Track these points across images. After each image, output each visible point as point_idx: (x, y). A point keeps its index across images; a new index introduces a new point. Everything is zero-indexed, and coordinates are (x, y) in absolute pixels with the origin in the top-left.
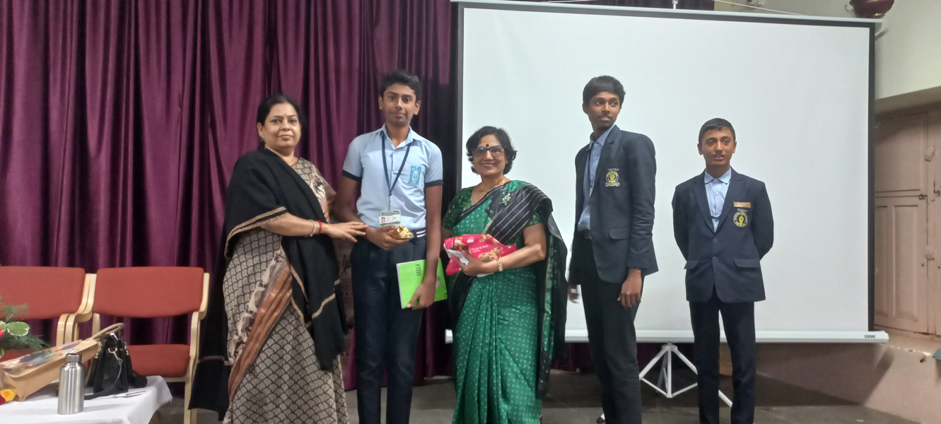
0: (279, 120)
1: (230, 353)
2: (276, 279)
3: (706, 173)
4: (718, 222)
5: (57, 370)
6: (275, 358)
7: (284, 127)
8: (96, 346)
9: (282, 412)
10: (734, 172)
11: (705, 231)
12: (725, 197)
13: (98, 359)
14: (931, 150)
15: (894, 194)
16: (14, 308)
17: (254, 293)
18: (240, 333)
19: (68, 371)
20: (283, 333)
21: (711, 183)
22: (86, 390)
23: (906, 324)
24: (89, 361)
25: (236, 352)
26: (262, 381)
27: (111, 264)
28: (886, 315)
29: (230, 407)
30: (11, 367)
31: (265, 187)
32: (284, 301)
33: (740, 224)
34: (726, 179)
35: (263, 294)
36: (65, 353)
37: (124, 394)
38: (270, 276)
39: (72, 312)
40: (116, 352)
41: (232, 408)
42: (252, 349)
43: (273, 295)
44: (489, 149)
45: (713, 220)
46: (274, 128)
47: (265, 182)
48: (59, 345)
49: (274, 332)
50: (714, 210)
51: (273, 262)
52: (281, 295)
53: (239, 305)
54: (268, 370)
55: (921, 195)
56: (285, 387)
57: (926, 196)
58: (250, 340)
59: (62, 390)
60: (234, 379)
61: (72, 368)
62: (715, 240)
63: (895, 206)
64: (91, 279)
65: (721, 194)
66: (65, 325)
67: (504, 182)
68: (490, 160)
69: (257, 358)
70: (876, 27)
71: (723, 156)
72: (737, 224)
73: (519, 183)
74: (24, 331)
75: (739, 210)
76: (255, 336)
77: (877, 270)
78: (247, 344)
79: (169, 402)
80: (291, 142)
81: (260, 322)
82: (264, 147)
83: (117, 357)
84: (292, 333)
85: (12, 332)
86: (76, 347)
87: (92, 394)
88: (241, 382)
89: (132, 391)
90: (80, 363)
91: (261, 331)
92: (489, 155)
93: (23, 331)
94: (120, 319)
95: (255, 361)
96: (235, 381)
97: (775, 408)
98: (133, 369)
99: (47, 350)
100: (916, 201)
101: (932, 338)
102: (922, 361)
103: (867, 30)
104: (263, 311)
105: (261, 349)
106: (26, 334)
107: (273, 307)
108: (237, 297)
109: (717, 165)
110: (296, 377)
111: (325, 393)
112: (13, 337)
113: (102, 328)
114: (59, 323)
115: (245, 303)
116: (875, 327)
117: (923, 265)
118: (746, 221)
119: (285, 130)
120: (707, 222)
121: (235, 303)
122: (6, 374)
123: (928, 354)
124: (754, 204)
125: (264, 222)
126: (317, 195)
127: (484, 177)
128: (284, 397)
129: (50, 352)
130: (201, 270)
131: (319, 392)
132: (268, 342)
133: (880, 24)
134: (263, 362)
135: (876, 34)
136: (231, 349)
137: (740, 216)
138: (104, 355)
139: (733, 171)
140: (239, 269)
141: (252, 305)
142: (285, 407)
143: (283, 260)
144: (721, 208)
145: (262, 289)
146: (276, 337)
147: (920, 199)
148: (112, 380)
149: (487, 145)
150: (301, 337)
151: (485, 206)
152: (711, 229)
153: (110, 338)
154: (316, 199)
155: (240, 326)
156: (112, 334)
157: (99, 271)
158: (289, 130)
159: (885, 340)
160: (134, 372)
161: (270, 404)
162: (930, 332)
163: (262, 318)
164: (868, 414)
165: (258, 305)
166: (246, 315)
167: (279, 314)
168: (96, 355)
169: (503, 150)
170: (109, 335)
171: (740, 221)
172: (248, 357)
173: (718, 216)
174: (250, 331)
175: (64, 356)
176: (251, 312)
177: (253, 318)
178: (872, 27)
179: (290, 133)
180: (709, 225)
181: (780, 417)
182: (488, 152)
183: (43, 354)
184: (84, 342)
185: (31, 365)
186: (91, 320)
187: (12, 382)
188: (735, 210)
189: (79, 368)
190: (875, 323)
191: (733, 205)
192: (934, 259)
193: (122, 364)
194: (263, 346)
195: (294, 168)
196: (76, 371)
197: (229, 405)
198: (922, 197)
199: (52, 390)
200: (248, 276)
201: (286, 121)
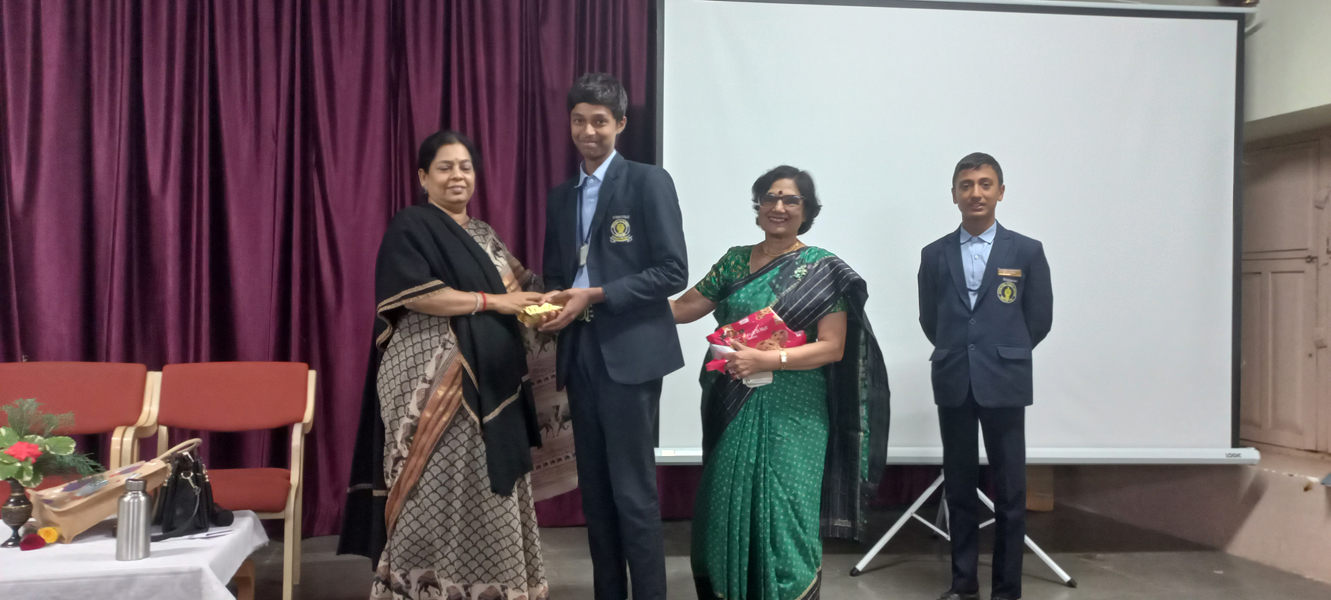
0: (450, 166)
1: (387, 473)
2: (444, 372)
3: (962, 229)
4: (976, 296)
5: (114, 501)
6: (443, 478)
7: (455, 176)
8: (164, 469)
9: (453, 550)
10: (1000, 228)
11: (958, 308)
12: (986, 261)
13: (167, 488)
14: (1324, 193)
15: (1271, 255)
16: (54, 417)
17: (415, 393)
18: (399, 445)
19: (129, 503)
20: (454, 444)
21: (969, 243)
22: (154, 528)
23: (1286, 438)
24: (156, 490)
25: (394, 471)
26: (427, 510)
27: (184, 359)
28: (1260, 426)
29: (387, 546)
30: (53, 497)
31: (419, 255)
32: (455, 402)
33: (1006, 299)
34: (989, 237)
35: (427, 392)
36: (123, 479)
37: (204, 535)
38: (437, 368)
39: (131, 424)
40: (192, 478)
41: (389, 548)
42: (415, 466)
43: (441, 393)
44: (781, 198)
45: (970, 293)
46: (443, 177)
47: (419, 248)
48: (114, 468)
49: (442, 444)
50: (971, 280)
51: (440, 350)
52: (451, 393)
53: (397, 408)
54: (435, 494)
55: (1309, 257)
56: (456, 517)
57: (1316, 258)
58: (411, 454)
59: (122, 529)
60: (393, 509)
61: (134, 498)
62: (973, 321)
63: (1273, 273)
64: (154, 379)
65: (981, 257)
66: (122, 441)
67: (797, 246)
68: (780, 213)
69: (420, 479)
70: (1247, 18)
71: (983, 204)
72: (1002, 298)
73: (821, 252)
74: (70, 448)
75: (1004, 279)
76: (419, 448)
77: (1244, 363)
78: (408, 459)
79: (264, 545)
80: (464, 196)
81: (425, 429)
82: (427, 201)
83: (192, 485)
84: (466, 445)
85: (52, 449)
86: (139, 471)
87: (161, 534)
88: (401, 512)
89: (213, 531)
90: (144, 492)
91: (426, 441)
92: (780, 206)
93: (68, 448)
94: (194, 434)
95: (418, 483)
96: (394, 510)
97: (1099, 556)
98: (215, 500)
99: (98, 475)
100: (1301, 264)
101: (1323, 458)
102: (1306, 489)
103: (1233, 24)
104: (428, 414)
105: (426, 467)
106: (72, 452)
107: (441, 409)
108: (394, 399)
109: (976, 218)
110: (470, 505)
111: (508, 525)
112: (53, 457)
113: (171, 445)
114: (113, 439)
115: (404, 406)
116: (1241, 442)
117: (1310, 355)
118: (1015, 295)
119: (456, 180)
120: (963, 297)
121: (392, 406)
122: (46, 506)
123: (1314, 479)
124: (1027, 272)
125: (411, 300)
126: (495, 262)
127: (769, 235)
128: (455, 530)
129: (103, 477)
130: (304, 366)
131: (500, 523)
132: (434, 458)
133: (1252, 16)
134: (428, 484)
135: (1247, 30)
136: (388, 466)
137: (1006, 288)
138: (176, 483)
139: (999, 226)
140: (395, 361)
141: (413, 409)
142: (456, 545)
143: (452, 346)
144: (980, 276)
145: (426, 386)
146: (445, 450)
147: (1308, 262)
148: (187, 515)
149: (781, 193)
150: (477, 450)
151: (769, 276)
152: (967, 306)
153: (183, 459)
154: (494, 267)
155: (399, 436)
156: (186, 453)
157: (166, 368)
158: (461, 179)
159: (1254, 460)
160: (216, 505)
161: (437, 541)
162: (1319, 449)
163: (428, 423)
164: (1230, 563)
165: (421, 407)
166: (407, 420)
167: (449, 418)
168: (164, 482)
169: (801, 202)
170: (181, 454)
171: (1007, 295)
172: (409, 477)
173: (976, 288)
174: (411, 441)
175: (123, 482)
176: (412, 417)
177: (415, 424)
178: (1241, 20)
179: (462, 183)
180: (965, 301)
181: (1106, 567)
182: (780, 202)
183: (93, 481)
184: (148, 464)
185: (78, 495)
186: (156, 434)
187: (53, 518)
188: (1000, 279)
189: (143, 498)
190: (1241, 436)
191: (997, 272)
192: (1325, 347)
193: (201, 494)
194: (428, 462)
195: (464, 227)
196: (139, 502)
197: (386, 542)
198: (1311, 259)
199: (108, 528)
200: (408, 370)
201: (457, 168)
